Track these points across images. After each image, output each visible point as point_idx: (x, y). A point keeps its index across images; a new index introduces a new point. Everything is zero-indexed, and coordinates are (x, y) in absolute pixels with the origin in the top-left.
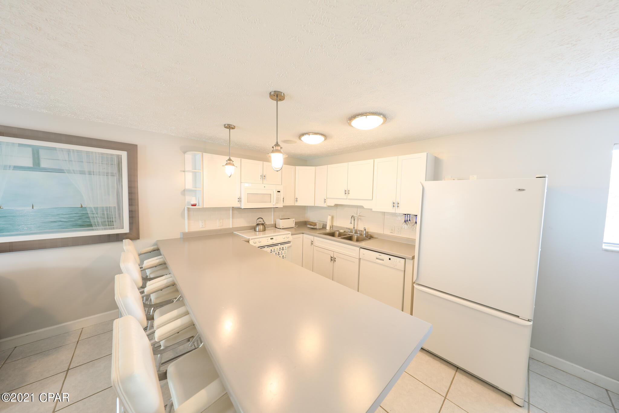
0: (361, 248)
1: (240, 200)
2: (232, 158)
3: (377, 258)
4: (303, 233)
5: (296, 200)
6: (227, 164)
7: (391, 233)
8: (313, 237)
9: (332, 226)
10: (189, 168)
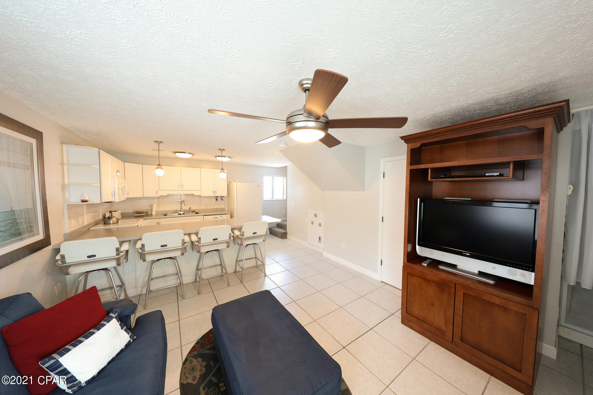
0: (204, 216)
1: (113, 194)
3: (214, 218)
7: (206, 207)
8: (159, 219)
9: (156, 212)
10: (65, 161)
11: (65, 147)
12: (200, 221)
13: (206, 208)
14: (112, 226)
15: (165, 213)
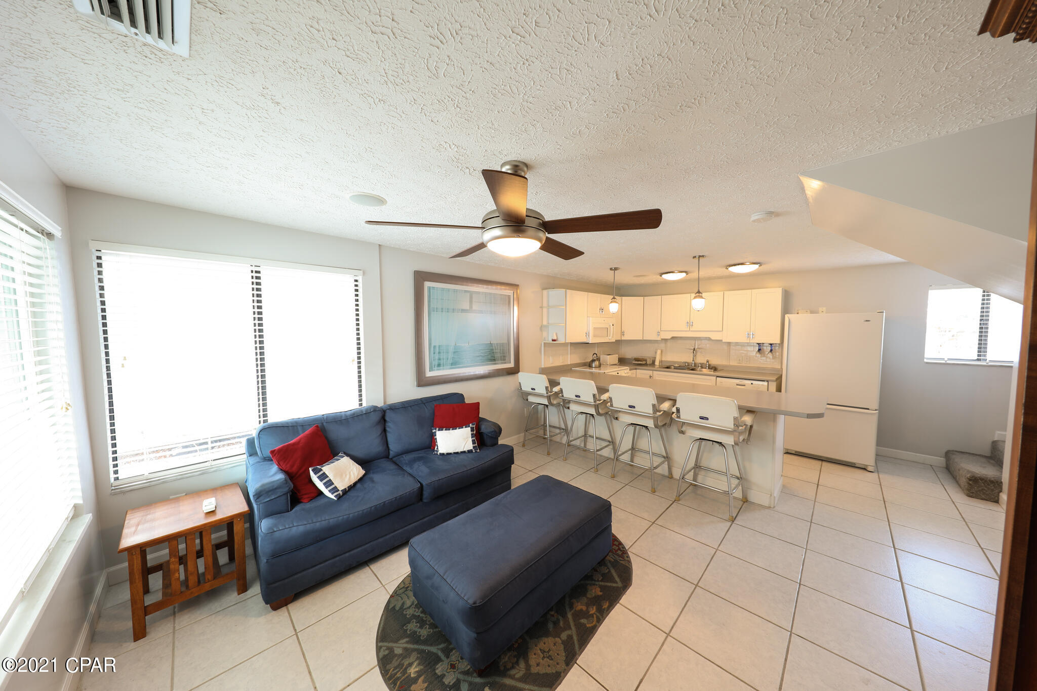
0: (717, 377)
1: (587, 334)
2: (615, 297)
3: (737, 385)
4: (636, 369)
5: (623, 334)
6: (611, 302)
7: (740, 363)
8: (652, 372)
9: (661, 362)
10: (545, 304)
11: (545, 292)
12: (710, 384)
13: (739, 365)
14: (594, 370)
15: (668, 365)
